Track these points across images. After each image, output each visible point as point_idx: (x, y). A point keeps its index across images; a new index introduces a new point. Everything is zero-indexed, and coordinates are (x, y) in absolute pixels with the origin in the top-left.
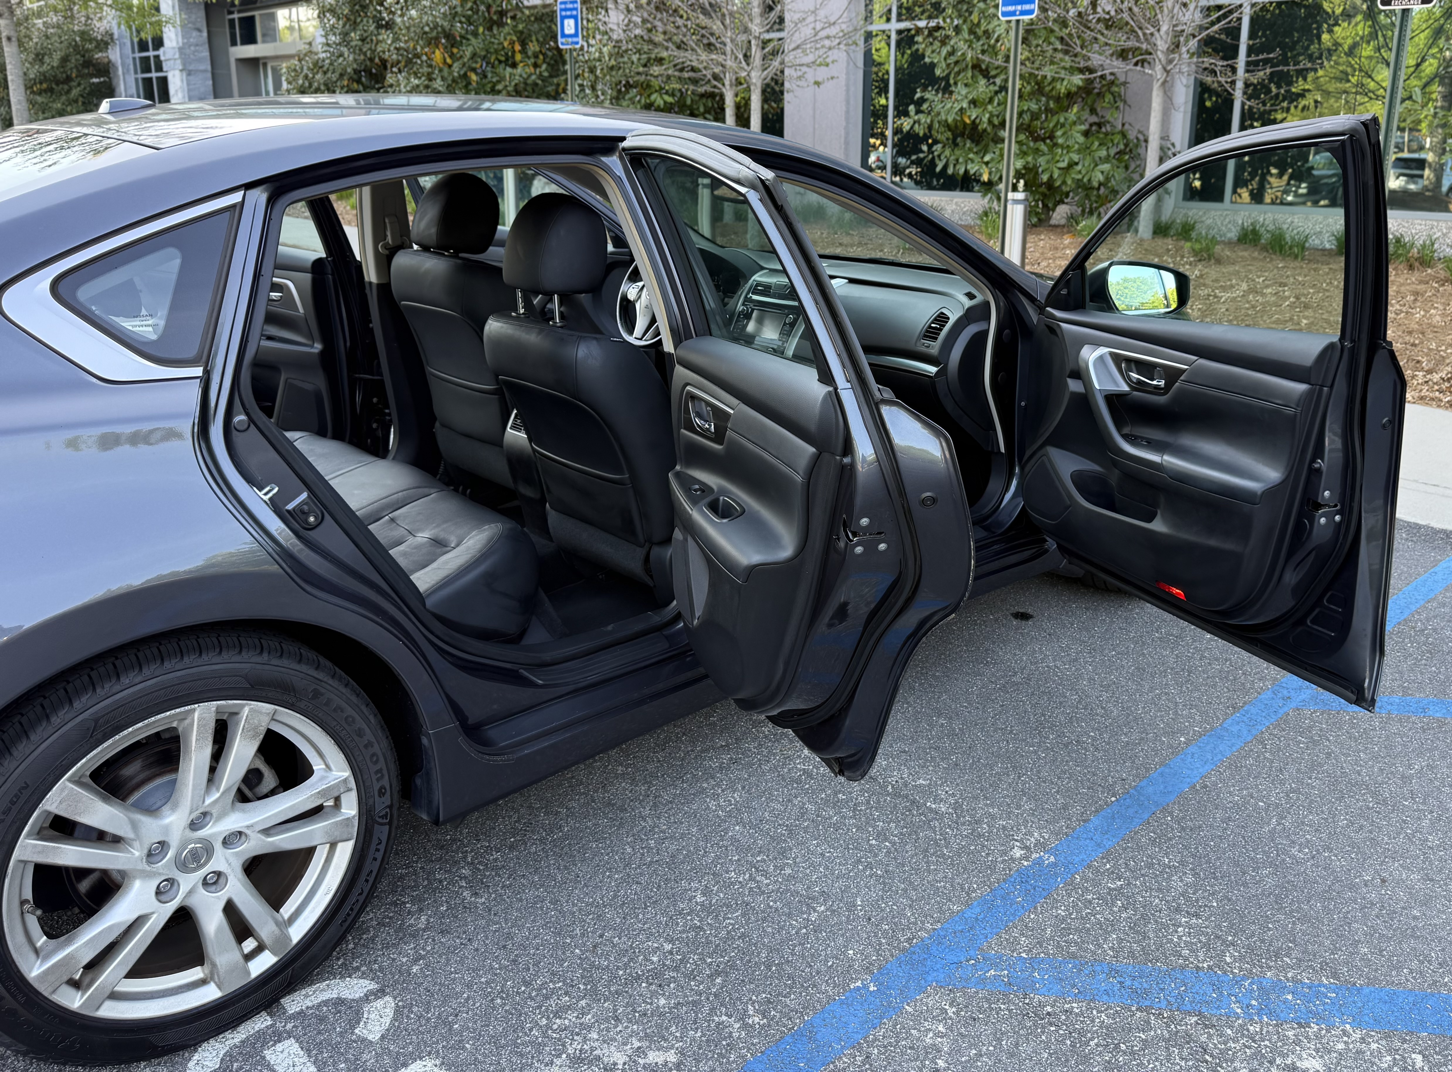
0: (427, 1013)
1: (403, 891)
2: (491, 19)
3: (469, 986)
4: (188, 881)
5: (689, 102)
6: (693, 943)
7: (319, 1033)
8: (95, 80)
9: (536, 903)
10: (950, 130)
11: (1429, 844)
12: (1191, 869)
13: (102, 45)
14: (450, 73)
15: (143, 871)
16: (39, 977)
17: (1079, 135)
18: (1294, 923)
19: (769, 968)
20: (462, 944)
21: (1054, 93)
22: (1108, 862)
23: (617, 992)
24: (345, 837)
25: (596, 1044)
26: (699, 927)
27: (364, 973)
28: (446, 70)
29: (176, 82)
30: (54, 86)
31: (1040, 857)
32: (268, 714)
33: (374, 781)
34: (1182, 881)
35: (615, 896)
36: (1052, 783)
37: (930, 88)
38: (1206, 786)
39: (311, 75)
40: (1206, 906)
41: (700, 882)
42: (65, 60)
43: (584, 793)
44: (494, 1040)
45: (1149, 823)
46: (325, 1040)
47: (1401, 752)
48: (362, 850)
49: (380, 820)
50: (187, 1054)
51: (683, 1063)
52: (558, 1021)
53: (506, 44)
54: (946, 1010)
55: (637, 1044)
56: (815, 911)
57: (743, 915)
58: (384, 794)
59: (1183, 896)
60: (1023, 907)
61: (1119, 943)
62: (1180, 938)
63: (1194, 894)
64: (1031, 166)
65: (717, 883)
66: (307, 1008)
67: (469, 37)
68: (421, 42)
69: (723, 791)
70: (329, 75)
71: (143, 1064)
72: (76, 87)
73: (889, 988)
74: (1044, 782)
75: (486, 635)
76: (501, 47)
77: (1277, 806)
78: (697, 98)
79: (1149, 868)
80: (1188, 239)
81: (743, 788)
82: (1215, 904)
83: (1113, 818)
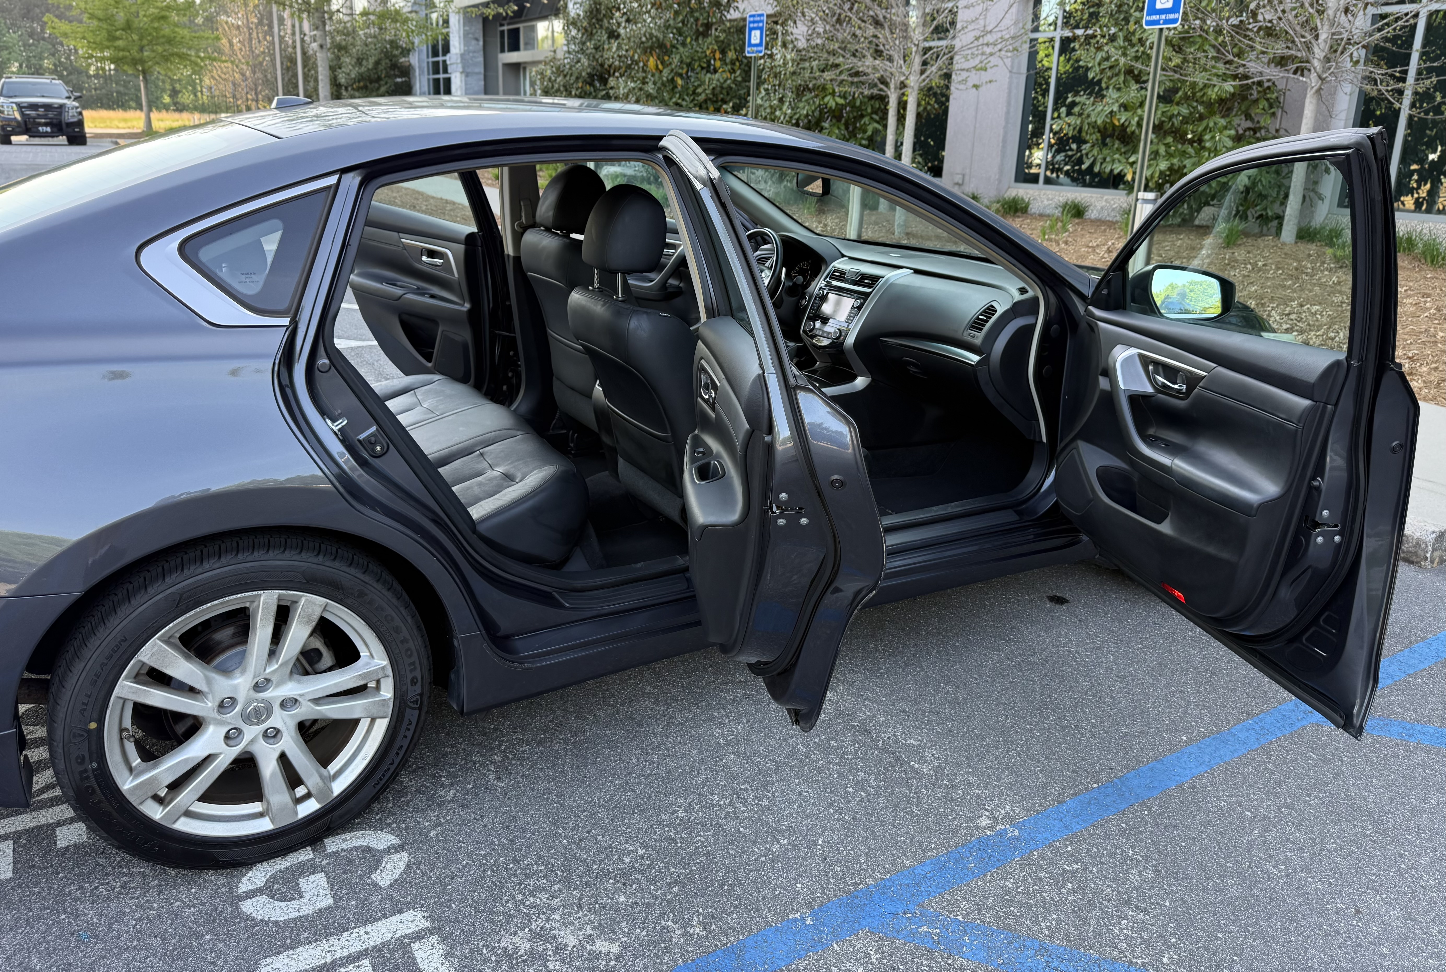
0: (431, 872)
1: (443, 766)
2: (698, 30)
3: (470, 855)
4: (251, 732)
5: (858, 103)
6: (663, 853)
7: (344, 872)
8: (399, 80)
9: (544, 794)
10: (1099, 131)
11: (1422, 882)
12: (1153, 866)
13: (405, 52)
14: (660, 78)
15: (215, 719)
16: (129, 789)
17: (1227, 139)
18: (1246, 937)
19: (722, 886)
20: (475, 819)
21: (1205, 99)
22: (1071, 844)
23: (586, 884)
24: (381, 715)
25: (557, 925)
26: (673, 839)
27: (393, 829)
28: (657, 75)
29: (457, 81)
30: (368, 84)
31: (1005, 830)
32: (321, 606)
33: (408, 672)
34: (1140, 875)
35: (611, 799)
36: (1039, 761)
37: (1082, 93)
38: (1194, 787)
39: (553, 78)
40: (1158, 904)
41: (686, 799)
42: (377, 63)
43: (612, 705)
44: (476, 904)
45: (1124, 814)
46: (347, 879)
47: (1420, 784)
48: (395, 727)
49: (411, 705)
50: (244, 871)
51: (622, 956)
52: (531, 899)
53: (708, 53)
54: (870, 955)
55: (589, 931)
56: (778, 842)
57: (713, 835)
58: (416, 684)
59: (1137, 890)
60: (973, 873)
61: (1057, 924)
62: (1121, 930)
63: (1149, 890)
64: (1176, 167)
65: (700, 802)
66: (342, 850)
67: (678, 46)
68: (638, 51)
69: (729, 722)
70: (568, 78)
71: (211, 872)
72: (384, 85)
73: (824, 925)
74: (1031, 760)
75: (528, 560)
76: (704, 55)
77: (1264, 818)
78: (866, 100)
79: (1110, 858)
80: (1331, 245)
81: (748, 721)
82: (1168, 904)
83: (1089, 803)
